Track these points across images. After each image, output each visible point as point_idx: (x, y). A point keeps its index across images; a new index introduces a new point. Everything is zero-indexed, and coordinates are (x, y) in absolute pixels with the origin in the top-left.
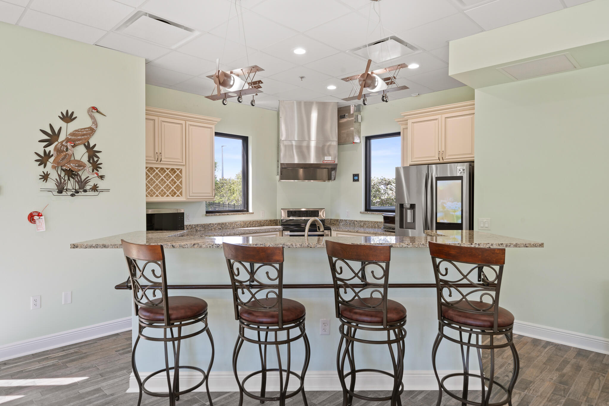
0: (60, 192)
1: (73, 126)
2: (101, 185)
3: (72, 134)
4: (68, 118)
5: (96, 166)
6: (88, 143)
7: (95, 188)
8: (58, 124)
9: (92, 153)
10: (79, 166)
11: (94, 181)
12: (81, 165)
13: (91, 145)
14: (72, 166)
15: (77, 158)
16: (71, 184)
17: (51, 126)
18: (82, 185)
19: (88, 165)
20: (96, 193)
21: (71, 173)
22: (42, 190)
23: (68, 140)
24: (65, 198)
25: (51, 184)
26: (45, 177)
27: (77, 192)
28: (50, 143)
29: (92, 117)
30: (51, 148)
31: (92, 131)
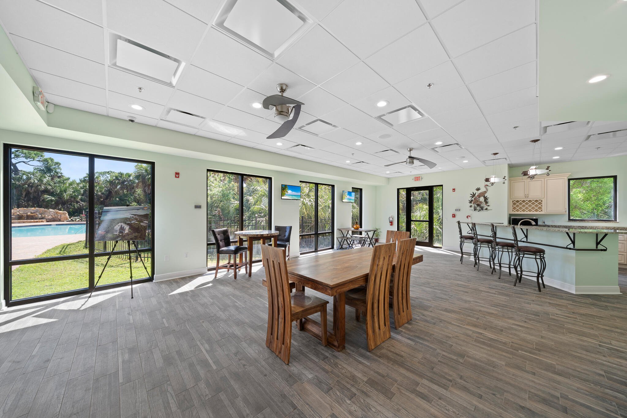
0: (475, 210)
1: (479, 192)
2: (489, 208)
3: (479, 194)
4: (478, 189)
5: (486, 203)
6: (485, 196)
7: (486, 209)
8: (475, 191)
9: (486, 199)
10: (480, 203)
11: (486, 207)
12: (481, 202)
13: (486, 196)
14: (478, 203)
15: (481, 200)
16: (478, 208)
17: (473, 193)
18: (482, 209)
19: (484, 202)
20: (487, 211)
21: (478, 205)
22: (470, 210)
23: (478, 196)
24: (476, 212)
25: (473, 208)
26: (471, 206)
27: (480, 210)
28: (473, 197)
29: (486, 188)
30: (473, 198)
31: (485, 192)
